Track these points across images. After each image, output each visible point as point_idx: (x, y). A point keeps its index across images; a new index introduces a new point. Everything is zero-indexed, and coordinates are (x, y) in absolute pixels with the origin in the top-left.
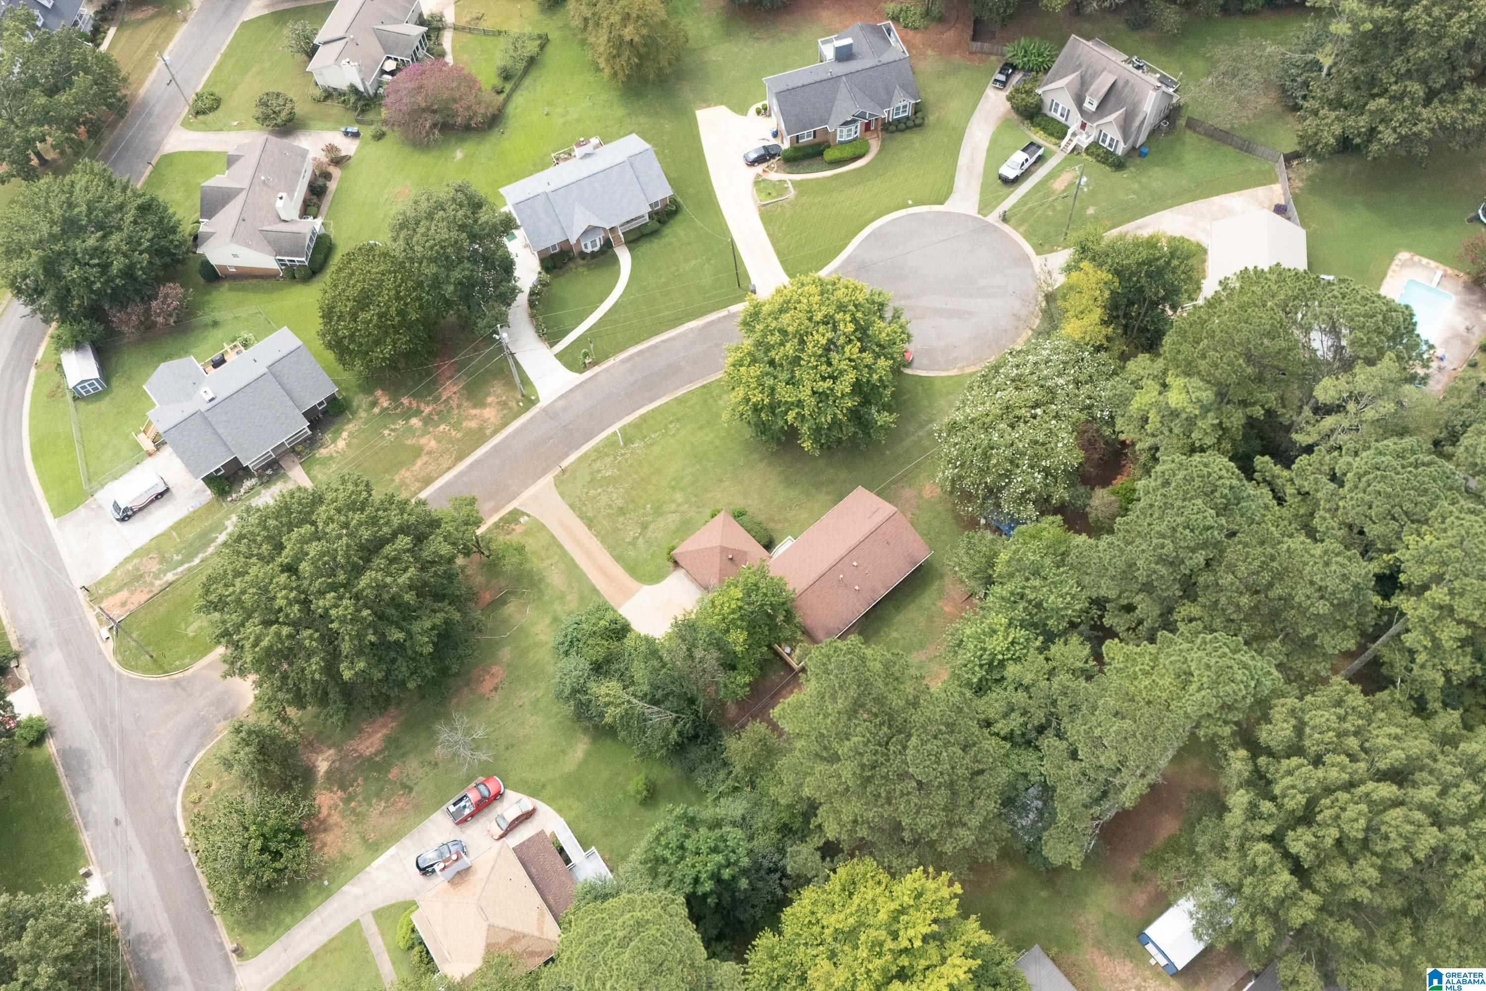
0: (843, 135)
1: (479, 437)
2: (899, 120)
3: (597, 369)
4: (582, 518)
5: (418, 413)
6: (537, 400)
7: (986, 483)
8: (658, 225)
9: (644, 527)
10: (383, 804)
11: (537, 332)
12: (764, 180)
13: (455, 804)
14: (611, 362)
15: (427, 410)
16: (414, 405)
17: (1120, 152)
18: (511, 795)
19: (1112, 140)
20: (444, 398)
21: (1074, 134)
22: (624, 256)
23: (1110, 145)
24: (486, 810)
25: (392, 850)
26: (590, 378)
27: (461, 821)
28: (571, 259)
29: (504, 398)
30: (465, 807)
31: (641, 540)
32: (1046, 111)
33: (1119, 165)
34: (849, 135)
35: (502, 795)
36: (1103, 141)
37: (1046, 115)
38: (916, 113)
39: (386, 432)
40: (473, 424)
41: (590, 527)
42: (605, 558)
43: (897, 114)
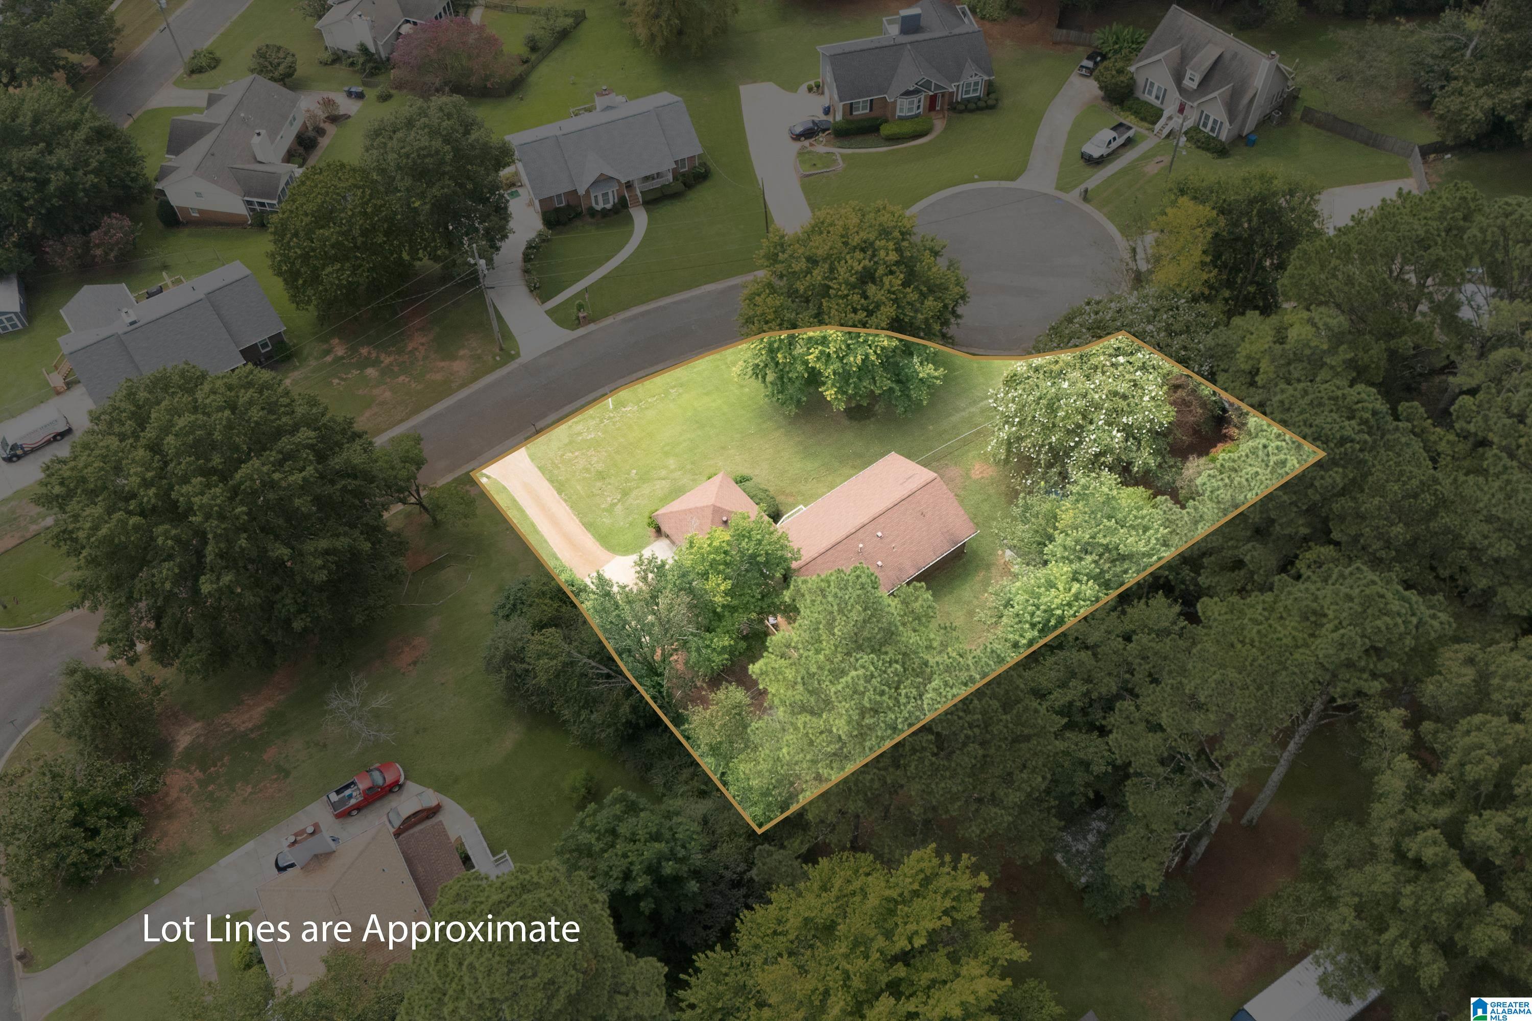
0: (905, 107)
1: (444, 390)
2: (969, 100)
3: (592, 327)
4: (551, 481)
5: (376, 363)
6: (518, 355)
7: (1050, 443)
8: (682, 187)
9: (625, 494)
10: (249, 790)
11: (529, 287)
12: (809, 152)
13: (338, 792)
14: (609, 321)
15: (387, 360)
16: (374, 355)
17: (1223, 137)
18: (412, 787)
19: (1215, 122)
20: (410, 348)
21: (1170, 118)
22: (640, 218)
23: (1213, 130)
24: (378, 804)
25: (250, 845)
26: (582, 337)
27: (344, 814)
28: (579, 215)
29: (479, 351)
30: (350, 797)
31: (619, 507)
32: (1139, 94)
33: (1221, 151)
34: (910, 110)
35: (401, 786)
36: (1205, 125)
37: (1138, 99)
38: (988, 94)
39: (336, 381)
40: (438, 377)
41: (559, 492)
42: (574, 526)
43: (967, 92)
